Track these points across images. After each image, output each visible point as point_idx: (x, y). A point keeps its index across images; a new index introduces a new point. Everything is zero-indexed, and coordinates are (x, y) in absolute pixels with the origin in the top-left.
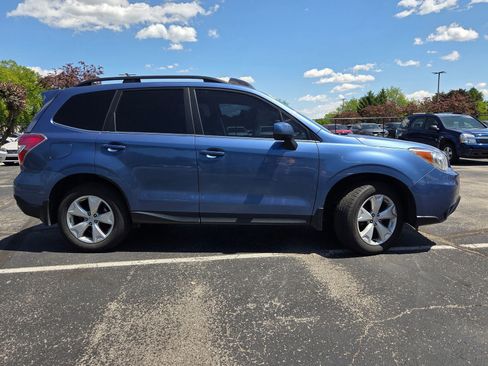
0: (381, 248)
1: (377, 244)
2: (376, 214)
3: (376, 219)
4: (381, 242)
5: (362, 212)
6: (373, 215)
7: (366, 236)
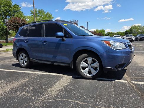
0: (91, 77)
1: (90, 75)
2: (90, 65)
3: (90, 66)
4: (92, 75)
5: (83, 63)
6: (88, 65)
7: (85, 72)
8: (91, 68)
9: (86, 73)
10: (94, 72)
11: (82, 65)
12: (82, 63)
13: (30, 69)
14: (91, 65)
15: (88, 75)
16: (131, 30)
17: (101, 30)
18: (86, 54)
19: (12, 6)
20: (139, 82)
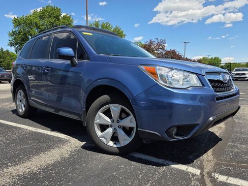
0: (117, 151)
2: (115, 121)
3: (116, 125)
4: (119, 146)
5: (100, 117)
6: (113, 121)
7: (104, 137)
8: (117, 128)
9: (106, 139)
10: (125, 140)
11: (97, 121)
12: (97, 115)
13: (32, 122)
14: (118, 122)
15: (111, 144)
17: (214, 58)
18: (107, 96)
19: (60, 18)
20: (230, 178)
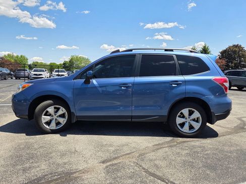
16: (71, 61)
